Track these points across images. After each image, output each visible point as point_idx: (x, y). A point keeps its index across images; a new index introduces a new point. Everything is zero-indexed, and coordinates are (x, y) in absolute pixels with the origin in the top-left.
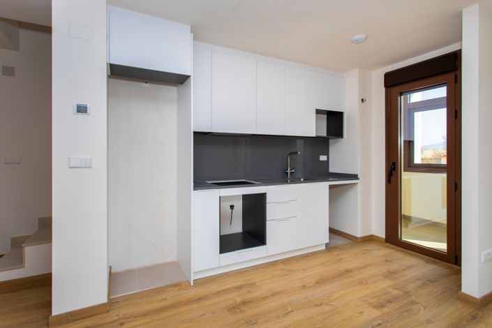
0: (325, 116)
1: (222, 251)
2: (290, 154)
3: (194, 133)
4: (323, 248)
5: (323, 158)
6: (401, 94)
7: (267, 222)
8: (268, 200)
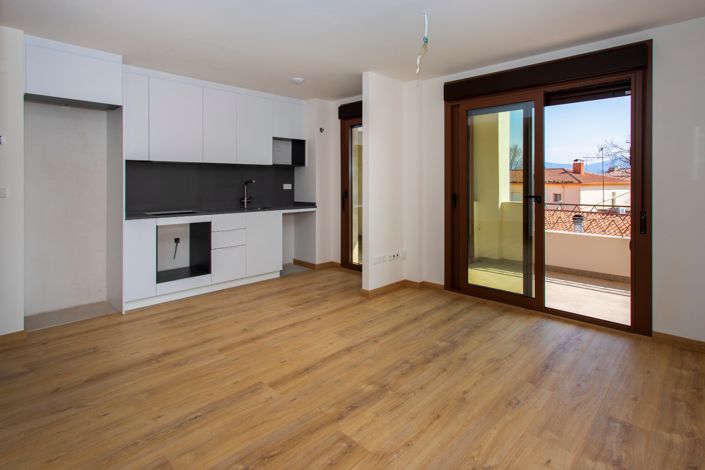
0: (290, 143)
1: (158, 281)
2: (246, 183)
3: (127, 161)
4: (278, 275)
5: (287, 187)
6: (352, 127)
7: (212, 251)
8: (213, 228)
